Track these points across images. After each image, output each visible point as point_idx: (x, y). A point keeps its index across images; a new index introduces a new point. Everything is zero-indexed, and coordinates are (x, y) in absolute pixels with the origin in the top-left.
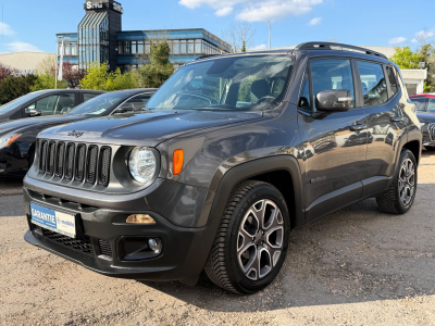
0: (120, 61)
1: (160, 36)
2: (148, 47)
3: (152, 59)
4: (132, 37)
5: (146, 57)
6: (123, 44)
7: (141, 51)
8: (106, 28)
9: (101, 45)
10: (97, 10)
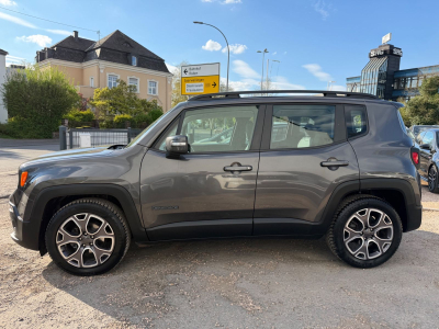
0: (394, 94)
1: (431, 72)
2: (421, 82)
3: (421, 92)
4: (407, 75)
5: (416, 90)
6: (399, 81)
7: (414, 85)
8: (385, 70)
9: (379, 84)
10: (379, 56)
